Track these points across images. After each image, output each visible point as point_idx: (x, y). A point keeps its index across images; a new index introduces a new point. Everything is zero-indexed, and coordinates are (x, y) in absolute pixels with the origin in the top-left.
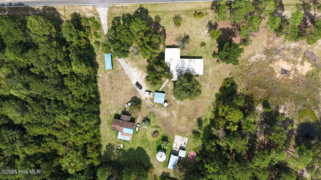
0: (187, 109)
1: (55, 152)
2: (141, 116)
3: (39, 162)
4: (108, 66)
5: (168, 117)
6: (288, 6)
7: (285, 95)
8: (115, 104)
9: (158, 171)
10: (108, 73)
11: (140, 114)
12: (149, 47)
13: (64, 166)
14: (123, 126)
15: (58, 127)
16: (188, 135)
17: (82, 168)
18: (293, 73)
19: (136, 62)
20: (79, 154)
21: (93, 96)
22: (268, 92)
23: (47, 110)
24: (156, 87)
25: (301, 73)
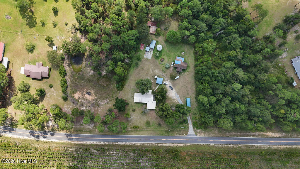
0: (144, 74)
1: (221, 51)
2: (170, 71)
3: (229, 46)
4: (188, 100)
5: (155, 70)
6: (86, 130)
7: (89, 81)
8: (185, 78)
9: (161, 39)
10: (189, 96)
11: (171, 72)
12: (164, 109)
13: (216, 43)
14: (181, 65)
15: (219, 66)
16: (144, 59)
17: (205, 42)
18: (84, 93)
19: (173, 102)
20: (206, 50)
21: (198, 83)
22: (98, 83)
23: (223, 75)
24: (161, 87)
25: (79, 93)
